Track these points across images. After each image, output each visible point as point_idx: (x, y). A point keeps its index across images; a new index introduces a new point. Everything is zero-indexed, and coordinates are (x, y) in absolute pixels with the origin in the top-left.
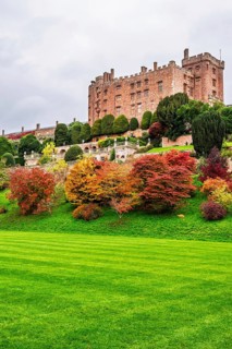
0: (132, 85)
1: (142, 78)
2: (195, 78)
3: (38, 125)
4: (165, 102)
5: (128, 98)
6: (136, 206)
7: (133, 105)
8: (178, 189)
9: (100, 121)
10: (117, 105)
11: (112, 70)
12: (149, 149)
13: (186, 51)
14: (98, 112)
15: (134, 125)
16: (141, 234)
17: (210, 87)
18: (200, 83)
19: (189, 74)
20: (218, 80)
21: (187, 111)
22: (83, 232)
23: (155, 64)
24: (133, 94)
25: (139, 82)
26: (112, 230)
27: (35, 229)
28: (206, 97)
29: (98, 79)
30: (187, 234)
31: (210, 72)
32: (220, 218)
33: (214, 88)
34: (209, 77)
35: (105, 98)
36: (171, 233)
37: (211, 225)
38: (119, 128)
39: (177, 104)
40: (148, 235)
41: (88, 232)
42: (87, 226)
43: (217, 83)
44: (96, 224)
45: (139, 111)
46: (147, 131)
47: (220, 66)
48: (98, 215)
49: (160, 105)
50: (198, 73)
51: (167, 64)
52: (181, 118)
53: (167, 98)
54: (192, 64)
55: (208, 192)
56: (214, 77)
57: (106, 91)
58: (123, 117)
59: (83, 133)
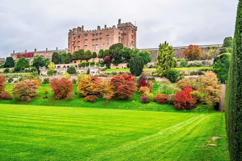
0: (93, 35)
1: (99, 32)
2: (124, 34)
3: (35, 50)
4: (113, 47)
5: (91, 41)
6: (112, 97)
7: (94, 45)
8: (131, 91)
9: (77, 52)
10: (85, 44)
11: (83, 26)
12: (106, 69)
13: (120, 20)
14: (75, 47)
15: (95, 56)
16: (118, 108)
17: (131, 39)
18: (126, 37)
19: (121, 32)
20: (134, 36)
21: (124, 53)
22: (92, 107)
23: (105, 26)
24: (93, 40)
25: (97, 34)
26: (105, 106)
27: (68, 106)
28: (129, 44)
29: (74, 29)
30: (136, 108)
31: (131, 32)
32: (148, 102)
33: (132, 40)
34: (130, 34)
35: (78, 40)
36: (130, 108)
37: (145, 105)
38: (87, 56)
39: (119, 48)
40: (121, 109)
41: (94, 107)
42: (92, 105)
43: (133, 37)
44: (97, 104)
45: (97, 48)
46: (102, 59)
47: (135, 29)
48: (96, 100)
49: (111, 48)
50: (125, 32)
51: (111, 27)
52: (120, 56)
53: (113, 45)
54: (123, 27)
55: (142, 92)
56: (132, 34)
57: (79, 37)
58: (89, 51)
59: (67, 57)
